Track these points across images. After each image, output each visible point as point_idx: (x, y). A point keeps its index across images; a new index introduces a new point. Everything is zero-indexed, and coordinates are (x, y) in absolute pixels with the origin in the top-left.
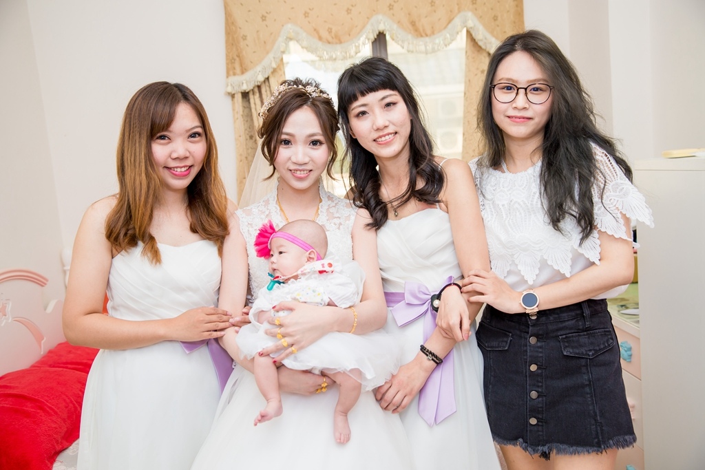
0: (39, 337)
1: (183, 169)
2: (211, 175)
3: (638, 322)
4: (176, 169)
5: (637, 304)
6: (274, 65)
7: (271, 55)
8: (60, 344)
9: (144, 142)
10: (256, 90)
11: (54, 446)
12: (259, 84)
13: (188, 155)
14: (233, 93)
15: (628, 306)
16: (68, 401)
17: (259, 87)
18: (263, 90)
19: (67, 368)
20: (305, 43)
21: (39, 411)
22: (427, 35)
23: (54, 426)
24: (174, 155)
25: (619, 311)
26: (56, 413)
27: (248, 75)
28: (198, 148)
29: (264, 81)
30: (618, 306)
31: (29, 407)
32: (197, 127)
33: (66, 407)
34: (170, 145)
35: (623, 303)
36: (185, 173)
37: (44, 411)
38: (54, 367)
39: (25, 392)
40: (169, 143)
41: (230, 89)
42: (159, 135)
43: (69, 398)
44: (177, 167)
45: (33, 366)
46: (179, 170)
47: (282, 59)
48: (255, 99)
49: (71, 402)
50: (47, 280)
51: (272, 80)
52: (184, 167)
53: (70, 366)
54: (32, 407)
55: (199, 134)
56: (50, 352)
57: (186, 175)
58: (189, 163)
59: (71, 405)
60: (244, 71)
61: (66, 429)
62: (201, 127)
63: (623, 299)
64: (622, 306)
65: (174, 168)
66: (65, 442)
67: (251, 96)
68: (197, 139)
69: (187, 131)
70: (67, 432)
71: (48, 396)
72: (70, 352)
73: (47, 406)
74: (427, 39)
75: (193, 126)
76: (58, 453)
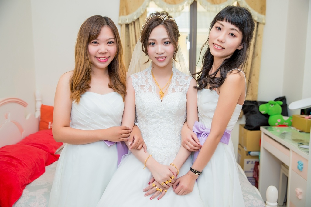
0: (21, 130)
1: (104, 59)
2: (118, 62)
3: (308, 152)
4: (100, 58)
5: (309, 143)
6: (142, 12)
7: (141, 7)
8: (31, 135)
9: (85, 44)
10: (133, 23)
11: (24, 181)
12: (134, 21)
13: (106, 51)
14: (122, 23)
15: (304, 144)
16: (33, 161)
17: (134, 22)
18: (136, 24)
19: (33, 146)
20: (158, 3)
21: (19, 164)
22: (217, 4)
23: (25, 172)
24: (100, 51)
25: (299, 146)
26: (27, 166)
27: (129, 16)
28: (112, 49)
29: (137, 20)
30: (298, 143)
31: (15, 162)
32: (112, 38)
33: (32, 164)
34: (98, 46)
35: (301, 142)
36: (105, 60)
37: (22, 164)
38: (27, 145)
39: (13, 155)
40: (98, 45)
41: (120, 22)
42: (93, 41)
43: (33, 160)
44: (101, 57)
45: (18, 144)
46: (102, 59)
47: (146, 10)
48: (131, 28)
49: (34, 162)
50: (27, 104)
51: (141, 19)
52: (105, 57)
53: (34, 145)
54: (16, 163)
55: (113, 42)
56: (26, 138)
57: (105, 61)
58: (107, 55)
59: (34, 163)
60: (128, 13)
61: (30, 174)
62: (114, 39)
63: (301, 140)
64: (301, 143)
65: (99, 57)
66: (30, 181)
67: (130, 26)
68: (112, 44)
69: (107, 40)
70: (31, 175)
71: (24, 158)
72: (35, 139)
73: (23, 162)
74: (217, 5)
75: (110, 38)
76: (26, 185)
